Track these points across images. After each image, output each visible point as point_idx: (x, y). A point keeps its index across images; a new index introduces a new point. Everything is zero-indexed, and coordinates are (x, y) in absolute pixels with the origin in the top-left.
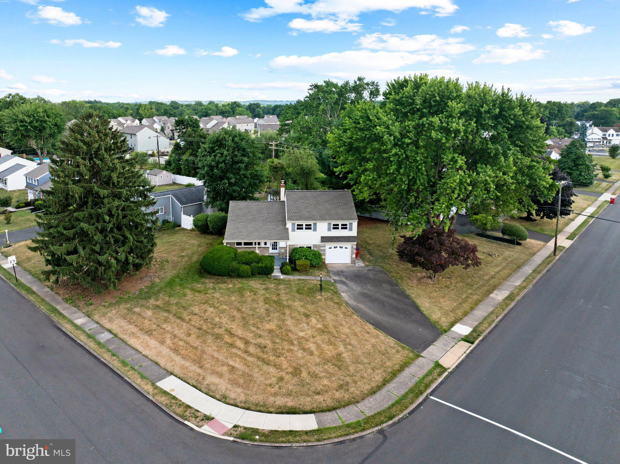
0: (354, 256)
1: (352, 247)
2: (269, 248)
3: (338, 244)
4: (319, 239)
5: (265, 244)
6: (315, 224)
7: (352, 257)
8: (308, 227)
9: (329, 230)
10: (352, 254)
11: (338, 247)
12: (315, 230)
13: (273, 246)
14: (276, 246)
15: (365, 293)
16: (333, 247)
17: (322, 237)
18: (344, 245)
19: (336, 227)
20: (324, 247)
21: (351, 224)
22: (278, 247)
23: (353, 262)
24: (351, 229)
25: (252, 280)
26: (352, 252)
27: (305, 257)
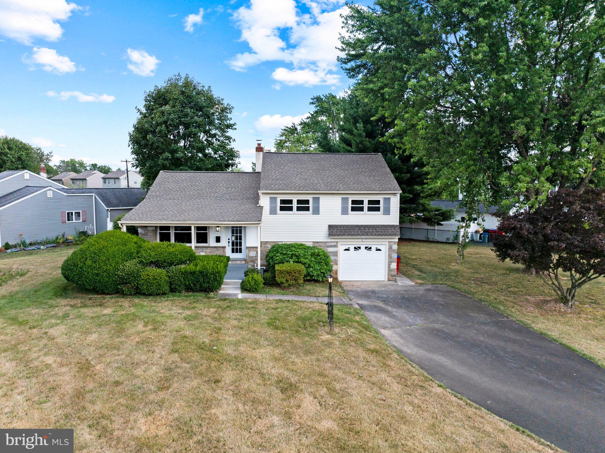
0: (394, 266)
1: (390, 248)
2: (224, 247)
3: (363, 243)
4: (325, 230)
5: (218, 240)
6: (316, 200)
7: (389, 267)
8: (303, 206)
9: (344, 212)
10: (390, 263)
11: (363, 247)
12: (316, 211)
13: (233, 245)
14: (241, 245)
15: (438, 330)
16: (352, 248)
17: (330, 227)
18: (374, 243)
19: (357, 206)
20: (336, 246)
21: (387, 201)
22: (243, 247)
23: (391, 277)
24: (387, 212)
25: (167, 301)
26: (390, 257)
27: (294, 258)
